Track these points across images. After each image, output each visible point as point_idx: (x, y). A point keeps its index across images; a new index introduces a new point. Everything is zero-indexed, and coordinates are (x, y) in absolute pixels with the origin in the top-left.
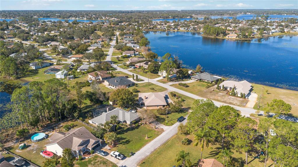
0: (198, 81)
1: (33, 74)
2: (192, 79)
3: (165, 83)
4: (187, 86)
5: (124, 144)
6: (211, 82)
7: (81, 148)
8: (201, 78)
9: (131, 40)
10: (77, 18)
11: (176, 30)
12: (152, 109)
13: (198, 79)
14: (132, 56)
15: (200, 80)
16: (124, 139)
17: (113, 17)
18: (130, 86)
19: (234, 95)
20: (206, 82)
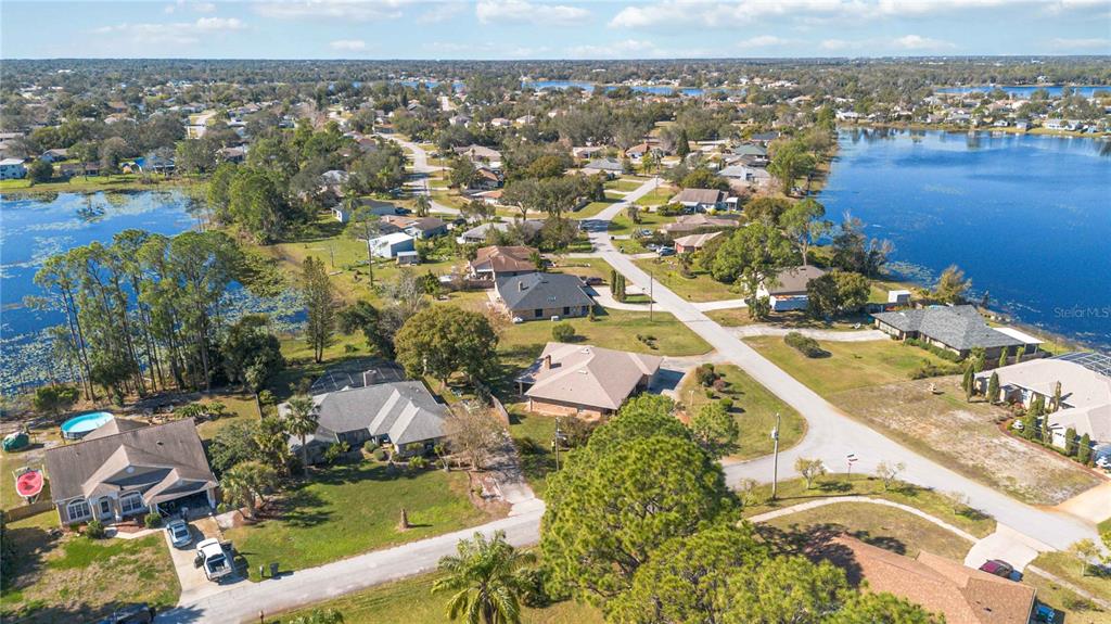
0: (898, 339)
1: (324, 236)
2: (875, 328)
3: (735, 326)
4: (815, 352)
5: (296, 525)
6: (958, 353)
7: (108, 489)
8: (920, 330)
9: (760, 153)
10: (650, 83)
11: (1019, 126)
12: (552, 414)
13: (902, 332)
14: (708, 210)
15: (909, 334)
16: (320, 504)
17: (779, 79)
18: (571, 313)
19: (1037, 433)
20: (936, 351)
